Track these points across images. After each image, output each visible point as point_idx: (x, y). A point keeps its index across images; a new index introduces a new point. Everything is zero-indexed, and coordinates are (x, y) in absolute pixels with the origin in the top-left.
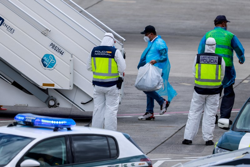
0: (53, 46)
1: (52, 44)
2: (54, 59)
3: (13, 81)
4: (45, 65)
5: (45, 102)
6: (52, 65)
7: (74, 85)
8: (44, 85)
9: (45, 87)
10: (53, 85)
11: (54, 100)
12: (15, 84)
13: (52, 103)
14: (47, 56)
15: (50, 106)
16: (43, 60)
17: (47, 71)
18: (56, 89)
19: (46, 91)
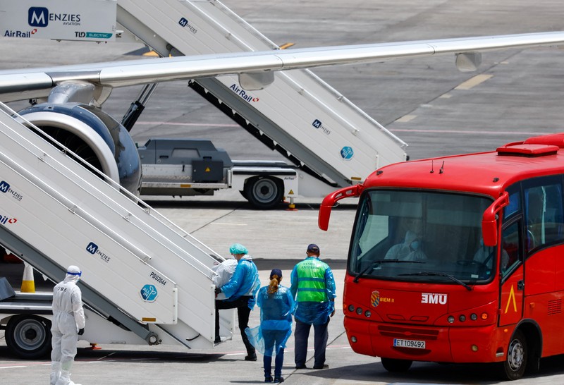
0: (154, 275)
1: (152, 274)
2: (155, 290)
3: (108, 316)
4: (145, 297)
5: (146, 339)
6: (152, 297)
7: (178, 319)
8: (144, 319)
9: (145, 323)
10: (154, 320)
11: (156, 336)
12: (111, 319)
13: (153, 340)
14: (147, 286)
15: (151, 344)
16: (142, 292)
17: (147, 304)
18: (156, 324)
19: (146, 327)
